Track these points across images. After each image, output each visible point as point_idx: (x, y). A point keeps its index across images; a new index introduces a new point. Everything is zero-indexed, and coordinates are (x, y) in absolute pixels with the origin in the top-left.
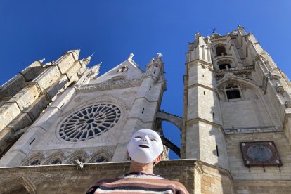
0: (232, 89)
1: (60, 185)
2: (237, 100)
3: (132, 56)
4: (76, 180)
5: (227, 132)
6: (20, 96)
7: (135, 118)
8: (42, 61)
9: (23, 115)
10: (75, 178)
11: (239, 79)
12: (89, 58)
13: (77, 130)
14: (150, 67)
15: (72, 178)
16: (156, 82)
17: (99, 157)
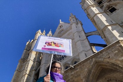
0: (110, 8)
1: (69, 78)
2: (116, 11)
3: (60, 20)
4: (74, 73)
5: (121, 25)
6: (30, 57)
7: (79, 41)
8: (29, 41)
9: (35, 63)
10: (73, 72)
11: (111, 3)
12: (44, 31)
13: (59, 57)
14: (71, 20)
15: (72, 73)
16: (77, 24)
17: (74, 62)
